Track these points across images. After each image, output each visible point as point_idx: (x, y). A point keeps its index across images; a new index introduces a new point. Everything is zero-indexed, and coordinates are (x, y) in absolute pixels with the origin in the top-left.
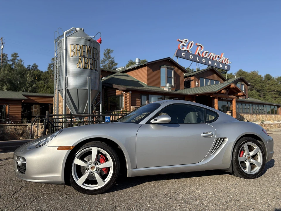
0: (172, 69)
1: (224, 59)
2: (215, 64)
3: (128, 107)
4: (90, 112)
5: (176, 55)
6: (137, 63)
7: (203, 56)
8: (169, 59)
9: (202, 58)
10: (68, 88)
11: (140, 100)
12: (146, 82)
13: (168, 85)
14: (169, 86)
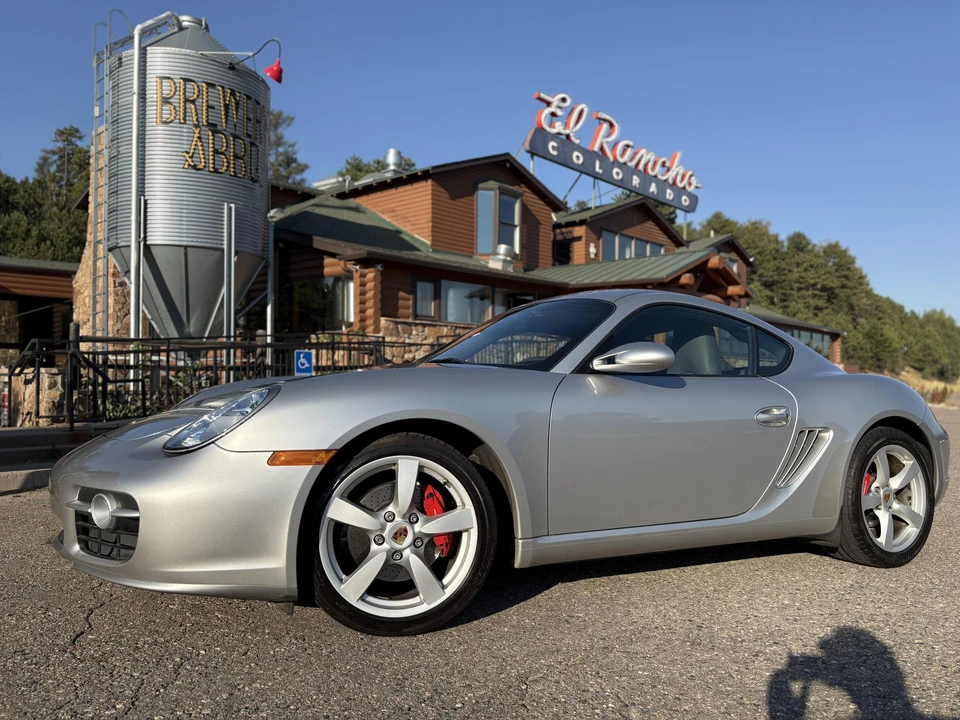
0: (516, 196)
1: (681, 171)
2: (653, 188)
3: (369, 322)
4: (232, 334)
5: (528, 148)
6: (392, 167)
7: (615, 159)
8: (508, 161)
9: (613, 163)
10: (148, 243)
11: (411, 297)
12: (426, 234)
13: (502, 248)
14: (506, 255)
